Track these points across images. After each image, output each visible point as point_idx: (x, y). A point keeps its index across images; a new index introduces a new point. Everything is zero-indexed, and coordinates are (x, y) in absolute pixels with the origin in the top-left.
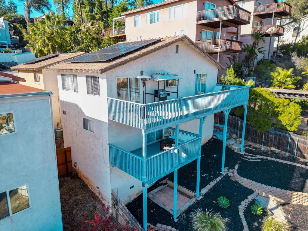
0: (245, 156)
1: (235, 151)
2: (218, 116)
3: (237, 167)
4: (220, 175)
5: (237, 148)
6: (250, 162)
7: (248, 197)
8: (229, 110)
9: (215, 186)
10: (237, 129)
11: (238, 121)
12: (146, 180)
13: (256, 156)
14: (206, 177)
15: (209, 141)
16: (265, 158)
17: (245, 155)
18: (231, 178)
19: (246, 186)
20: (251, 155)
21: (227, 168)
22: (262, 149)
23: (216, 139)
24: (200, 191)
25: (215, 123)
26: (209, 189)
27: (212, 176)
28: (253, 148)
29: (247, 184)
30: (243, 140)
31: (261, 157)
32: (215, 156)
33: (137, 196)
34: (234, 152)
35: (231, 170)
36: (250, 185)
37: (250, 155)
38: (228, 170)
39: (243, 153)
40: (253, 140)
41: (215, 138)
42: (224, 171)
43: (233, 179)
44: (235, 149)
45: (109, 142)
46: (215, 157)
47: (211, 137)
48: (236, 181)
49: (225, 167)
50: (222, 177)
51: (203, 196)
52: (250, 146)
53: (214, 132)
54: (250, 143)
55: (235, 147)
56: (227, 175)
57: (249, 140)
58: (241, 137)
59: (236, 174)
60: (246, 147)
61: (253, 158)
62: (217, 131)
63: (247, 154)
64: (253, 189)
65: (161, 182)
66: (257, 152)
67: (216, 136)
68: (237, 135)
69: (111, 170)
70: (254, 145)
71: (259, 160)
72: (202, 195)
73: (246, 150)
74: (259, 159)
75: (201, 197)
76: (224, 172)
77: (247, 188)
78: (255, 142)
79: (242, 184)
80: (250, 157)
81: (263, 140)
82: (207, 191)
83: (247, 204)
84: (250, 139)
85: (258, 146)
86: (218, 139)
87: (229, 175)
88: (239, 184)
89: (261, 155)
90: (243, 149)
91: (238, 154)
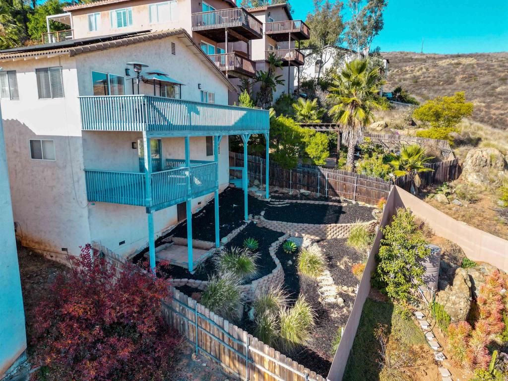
0: (271, 203)
1: (260, 199)
2: (234, 158)
3: (263, 213)
4: (244, 223)
5: (261, 195)
6: (278, 207)
7: (279, 238)
8: (248, 135)
9: (239, 234)
10: (259, 172)
11: (259, 161)
12: (151, 205)
13: (284, 201)
14: (225, 227)
15: (225, 190)
16: (294, 201)
17: (271, 201)
18: (257, 225)
19: (275, 230)
20: (278, 200)
21: (251, 215)
22: (291, 193)
23: (233, 188)
24: (220, 240)
25: (230, 165)
26: (232, 238)
27: (233, 226)
28: (280, 194)
29: (277, 227)
30: (267, 185)
31: (290, 201)
32: (234, 205)
34: (258, 200)
35: (256, 217)
36: (280, 227)
37: (277, 200)
38: (253, 217)
39: (269, 200)
40: (279, 184)
41: (232, 186)
42: (248, 219)
43: (260, 226)
44: (259, 196)
45: (85, 167)
46: (235, 207)
47: (227, 185)
48: (264, 227)
49: (249, 214)
50: (247, 225)
51: (224, 246)
52: (276, 192)
53: (230, 179)
54: (276, 189)
55: (258, 194)
56: (252, 222)
57: (274, 185)
58: (264, 182)
59: (262, 218)
60: (272, 194)
61: (280, 203)
62: (233, 179)
63: (274, 200)
64: (283, 231)
66: (285, 197)
67: (234, 184)
68: (259, 180)
69: (90, 211)
70: (281, 190)
71: (288, 205)
72: (223, 244)
73: (272, 197)
74: (287, 203)
75: (222, 247)
76: (248, 220)
77: (276, 231)
78: (282, 187)
79: (271, 228)
80: (278, 203)
81: (291, 182)
82: (229, 240)
83: (278, 245)
85: (285, 190)
86: (237, 187)
87: (255, 222)
88: (267, 229)
89: (289, 199)
90: (268, 196)
91: (263, 201)
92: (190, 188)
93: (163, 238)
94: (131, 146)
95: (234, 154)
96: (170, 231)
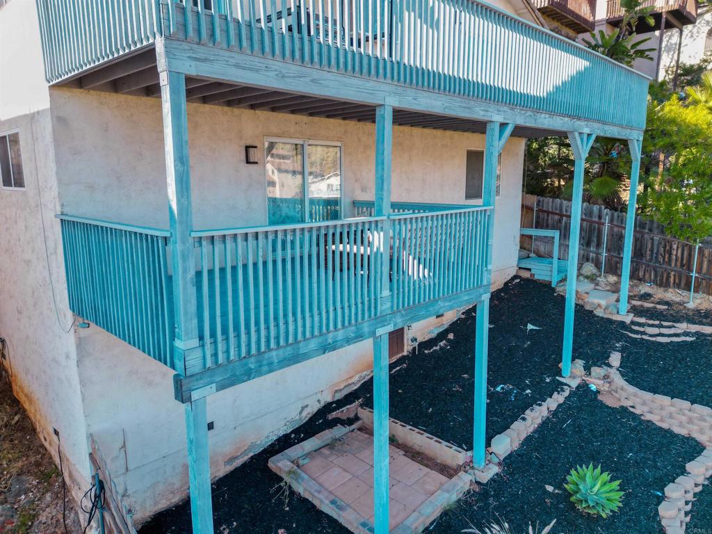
0: (633, 327)
1: (599, 313)
2: (532, 210)
3: (615, 359)
4: (558, 386)
5: (603, 303)
6: (660, 343)
7: (689, 466)
9: (545, 424)
10: (599, 245)
11: (600, 217)
13: (674, 327)
14: (507, 393)
15: (506, 284)
17: (633, 323)
18: (600, 397)
19: (665, 426)
20: (657, 322)
21: (580, 363)
22: (691, 305)
23: (527, 280)
24: (488, 444)
25: (523, 226)
26: (523, 436)
27: (528, 391)
28: (659, 303)
29: (671, 416)
30: (625, 278)
31: (694, 328)
32: (530, 327)
33: (230, 468)
34: (595, 316)
35: (596, 371)
36: (684, 419)
37: (651, 322)
38: (587, 369)
39: (628, 319)
40: (656, 276)
41: (526, 275)
42: (572, 372)
43: (610, 402)
44: (599, 305)
46: (531, 330)
47: (513, 272)
48: (624, 409)
49: (573, 360)
50: (567, 393)
51: (499, 464)
52: (646, 297)
53: (521, 258)
54: (645, 288)
55: (596, 301)
56: (584, 387)
57: (640, 280)
58: (614, 268)
59: (619, 381)
60: (634, 302)
61: (665, 331)
62: (528, 257)
63: (642, 320)
64: (695, 435)
65: (334, 415)
66: (674, 314)
67: (530, 270)
68: (598, 265)
69: (80, 344)
70: (659, 293)
71: (689, 339)
72: (496, 460)
73: (635, 310)
74: (686, 334)
75: (495, 469)
76: (573, 377)
77: (669, 431)
78: (664, 284)
79: (648, 417)
80: (656, 331)
81: (694, 274)
82: (516, 446)
83: (690, 497)
84: (644, 275)
85: (672, 295)
86: (536, 277)
87: (593, 388)
88: (635, 417)
89: (691, 321)
90: (624, 306)
91: (610, 321)
92: (386, 293)
93: (335, 409)
94: (244, 157)
95: (532, 200)
96: (355, 388)
